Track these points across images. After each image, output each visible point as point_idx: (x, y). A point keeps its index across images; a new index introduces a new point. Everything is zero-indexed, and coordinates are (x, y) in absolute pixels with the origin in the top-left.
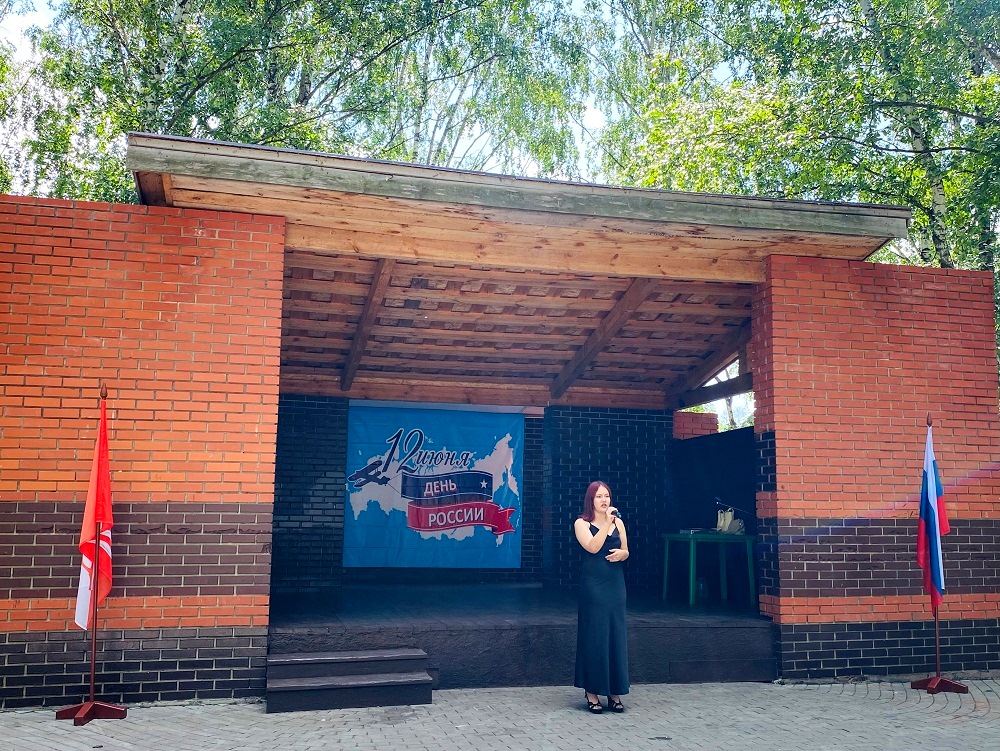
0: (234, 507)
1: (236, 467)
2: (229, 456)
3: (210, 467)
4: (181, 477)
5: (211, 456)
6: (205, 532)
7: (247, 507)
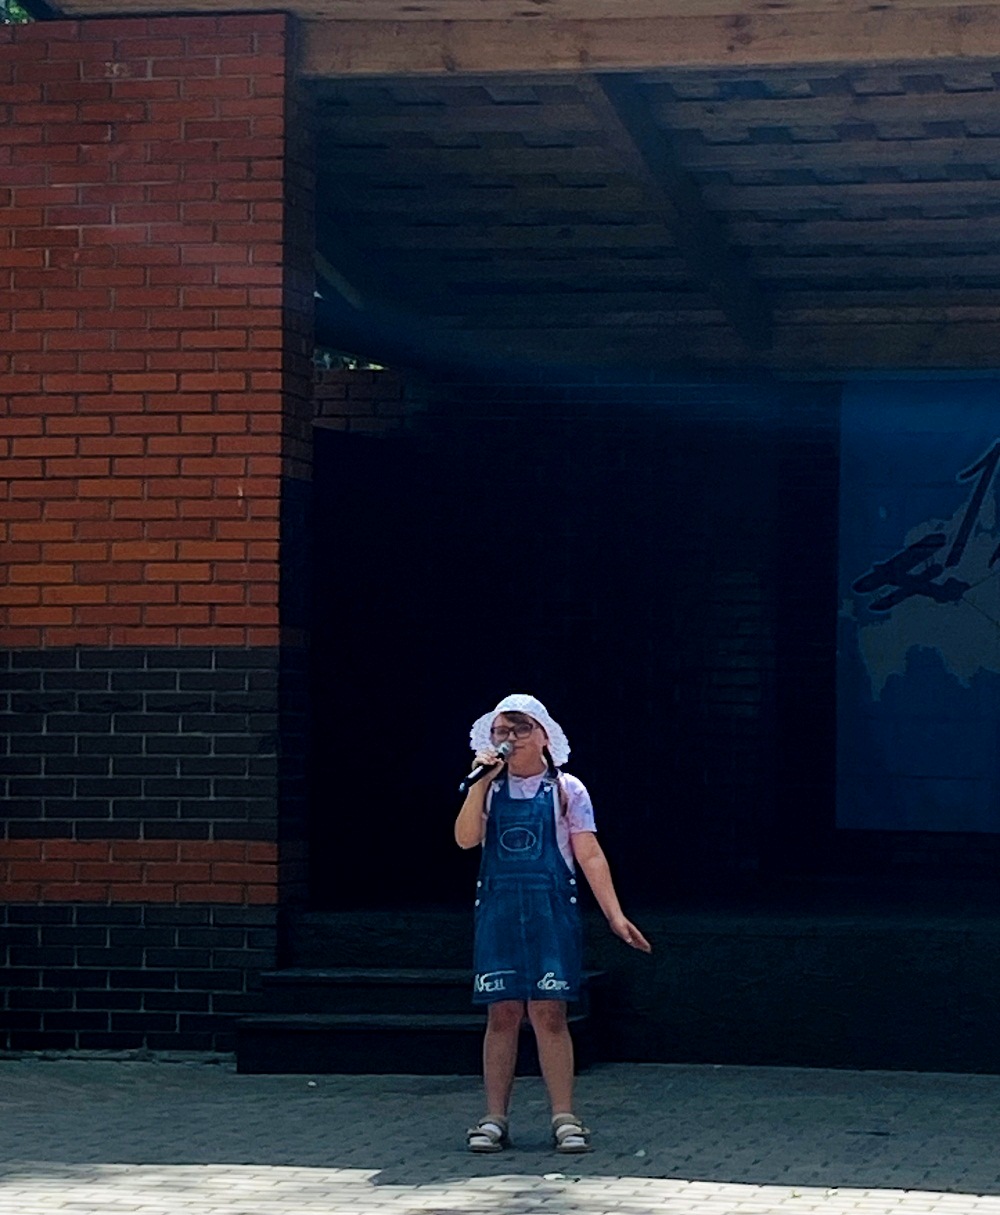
0: (200, 656)
1: (201, 572)
2: (189, 550)
3: (152, 573)
4: (97, 595)
5: (154, 550)
6: (148, 710)
7: (227, 656)
